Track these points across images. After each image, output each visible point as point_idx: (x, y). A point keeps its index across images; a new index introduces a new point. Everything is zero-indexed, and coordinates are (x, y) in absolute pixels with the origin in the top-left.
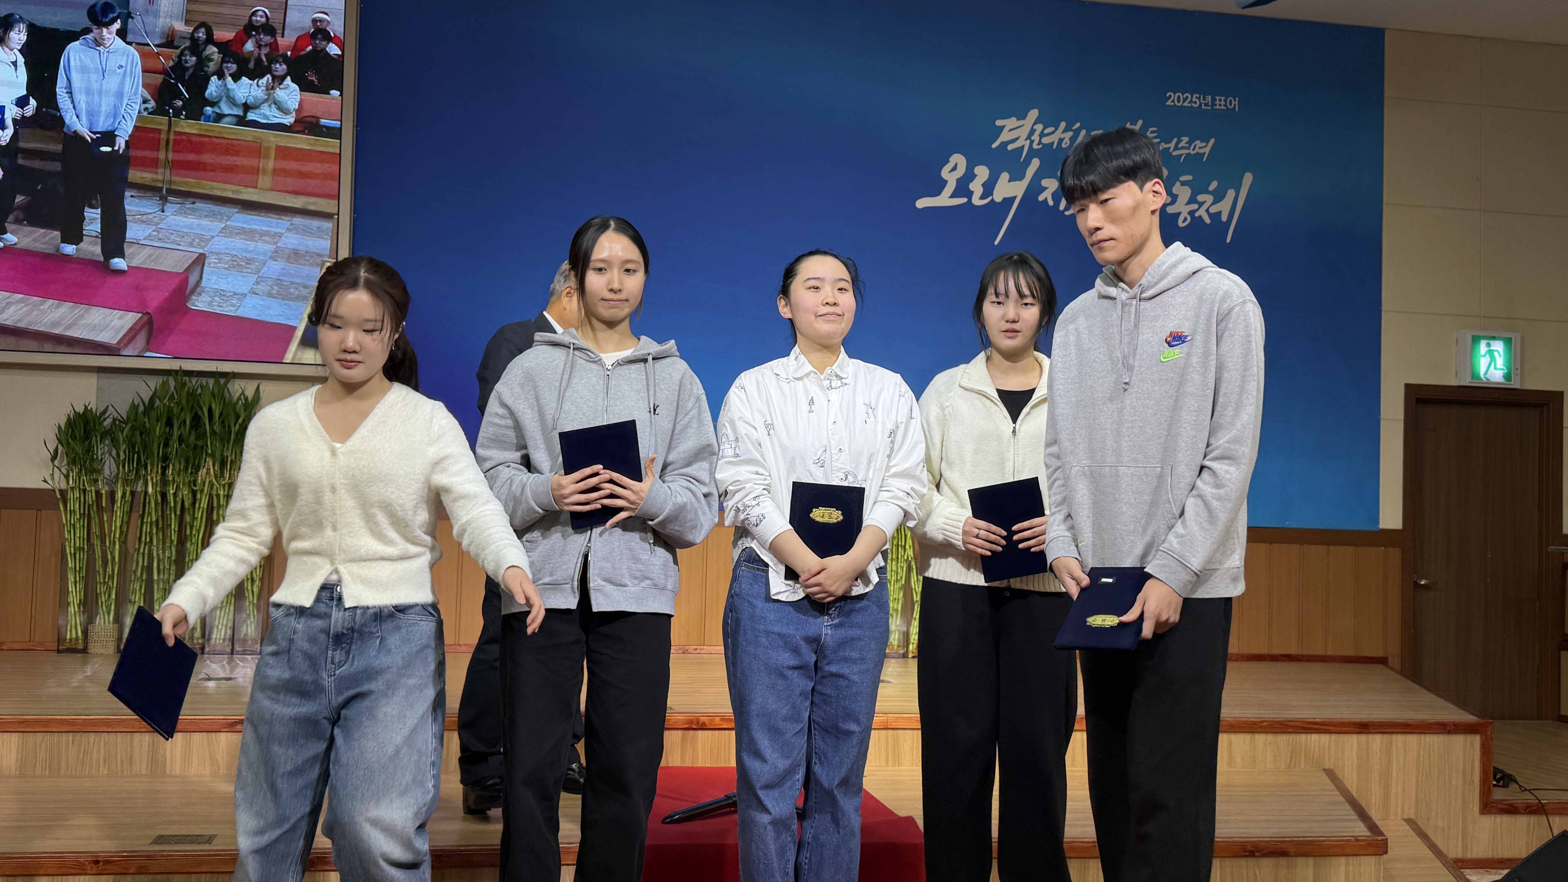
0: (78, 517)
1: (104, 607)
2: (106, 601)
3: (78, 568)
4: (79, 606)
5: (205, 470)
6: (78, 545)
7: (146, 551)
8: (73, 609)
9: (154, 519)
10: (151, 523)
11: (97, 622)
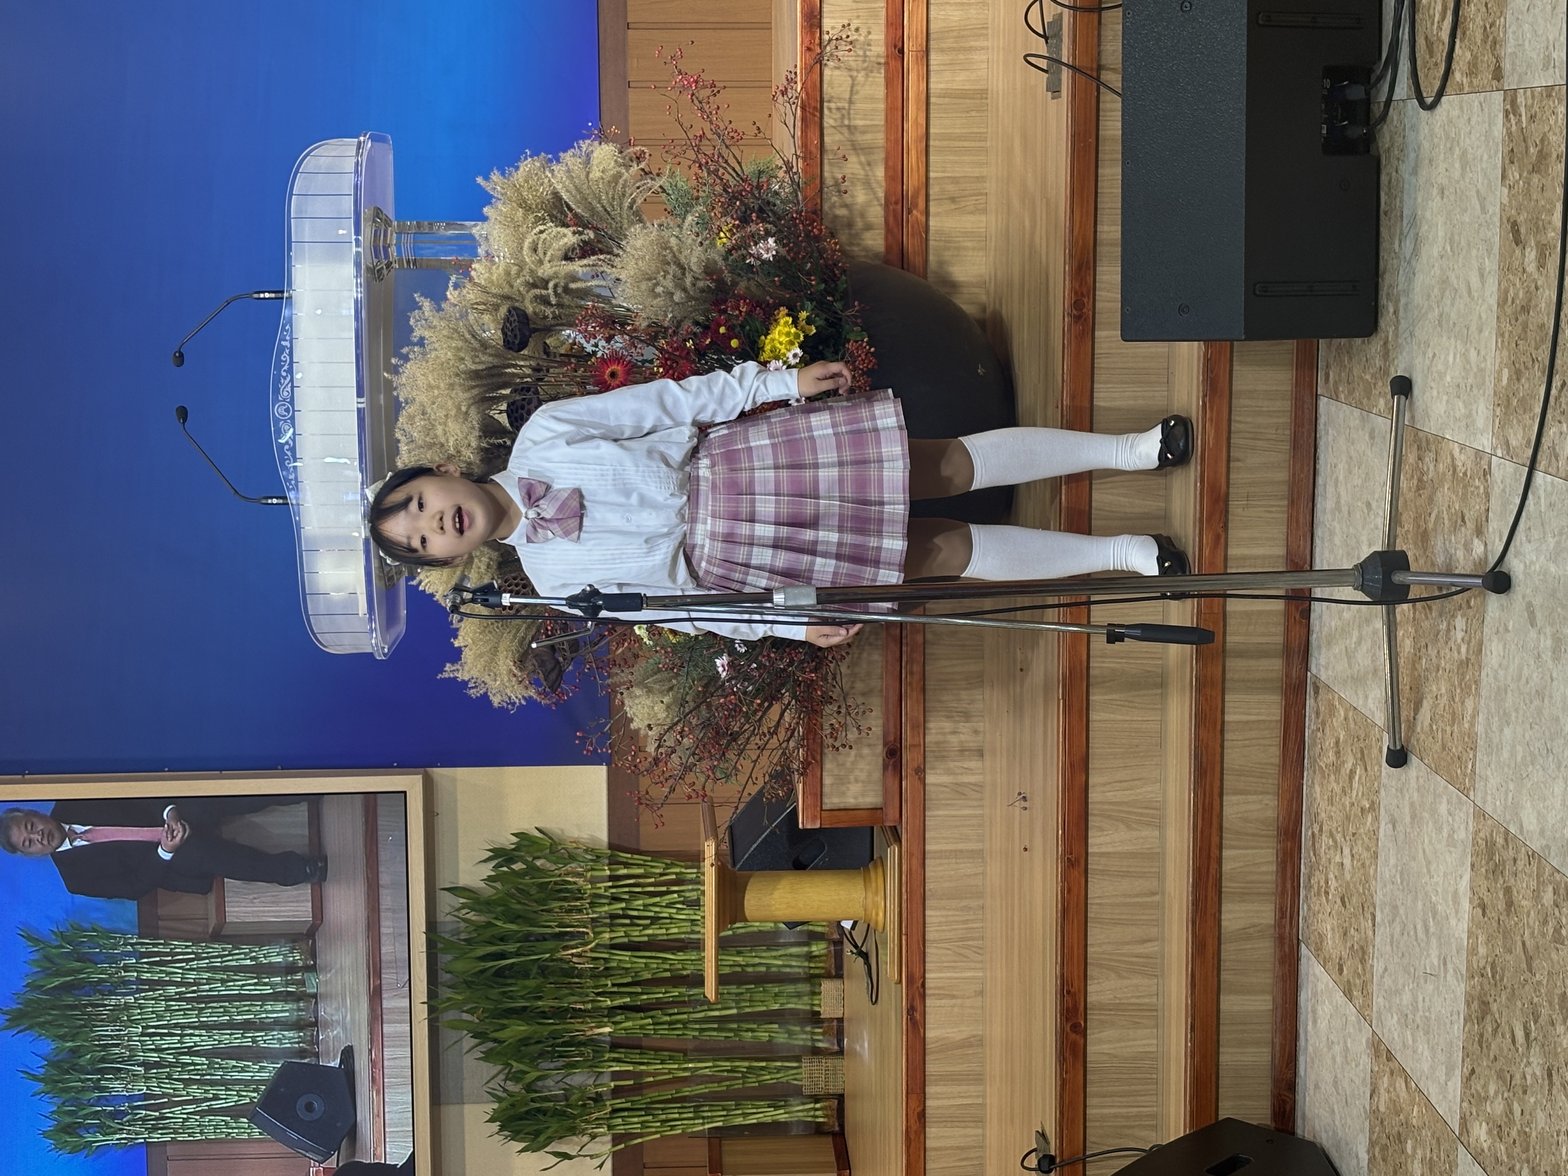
0: (650, 1118)
1: (778, 1076)
2: (770, 1073)
3: (724, 1113)
4: (777, 1108)
5: (575, 960)
6: (691, 1115)
7: (697, 1026)
8: (781, 1116)
9: (650, 1021)
10: (653, 1024)
11: (799, 1083)
